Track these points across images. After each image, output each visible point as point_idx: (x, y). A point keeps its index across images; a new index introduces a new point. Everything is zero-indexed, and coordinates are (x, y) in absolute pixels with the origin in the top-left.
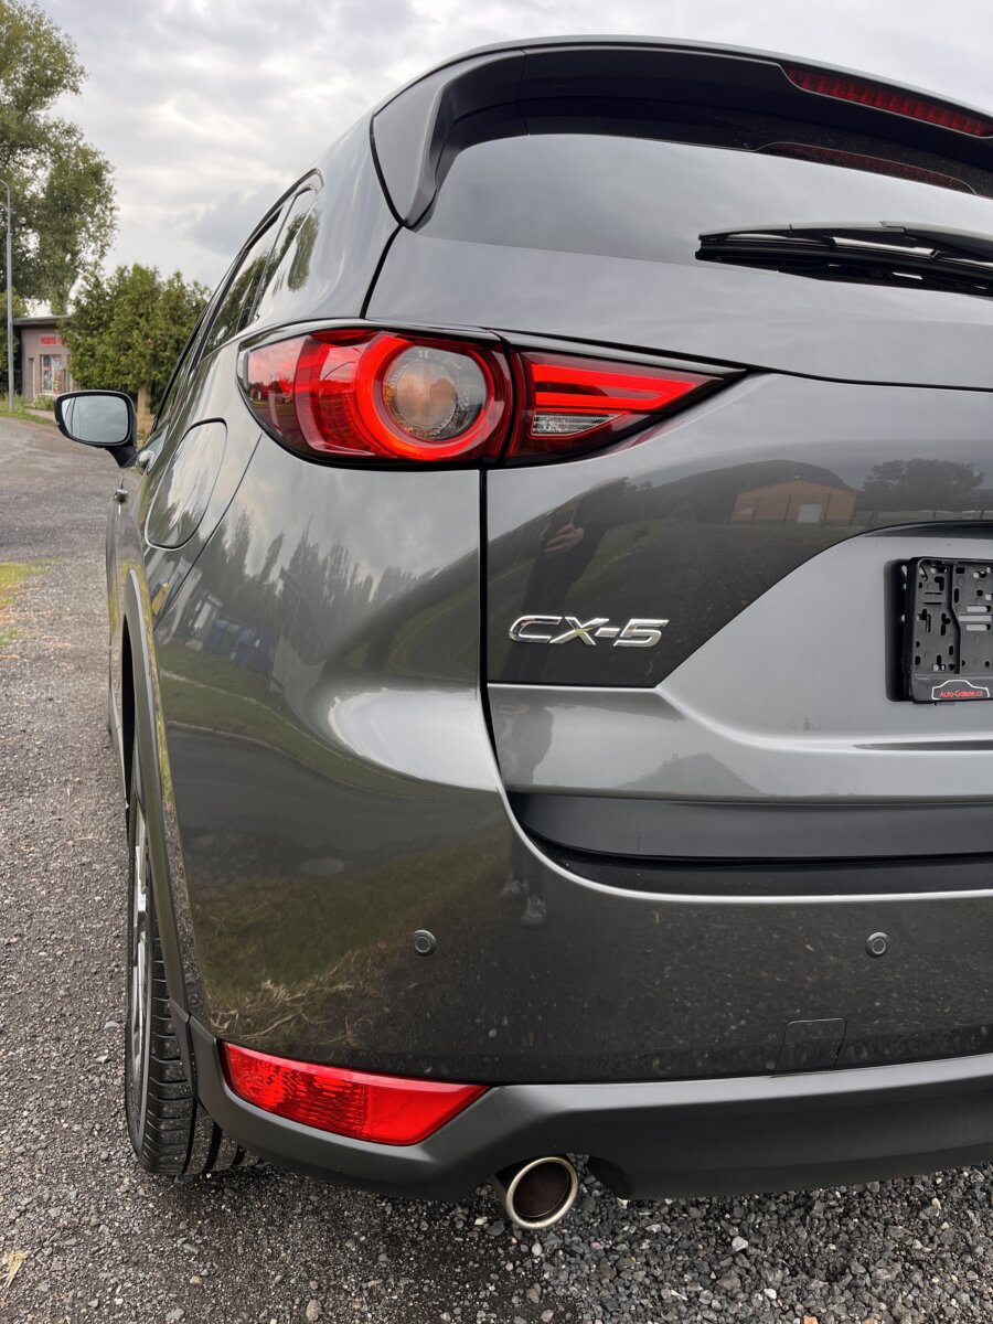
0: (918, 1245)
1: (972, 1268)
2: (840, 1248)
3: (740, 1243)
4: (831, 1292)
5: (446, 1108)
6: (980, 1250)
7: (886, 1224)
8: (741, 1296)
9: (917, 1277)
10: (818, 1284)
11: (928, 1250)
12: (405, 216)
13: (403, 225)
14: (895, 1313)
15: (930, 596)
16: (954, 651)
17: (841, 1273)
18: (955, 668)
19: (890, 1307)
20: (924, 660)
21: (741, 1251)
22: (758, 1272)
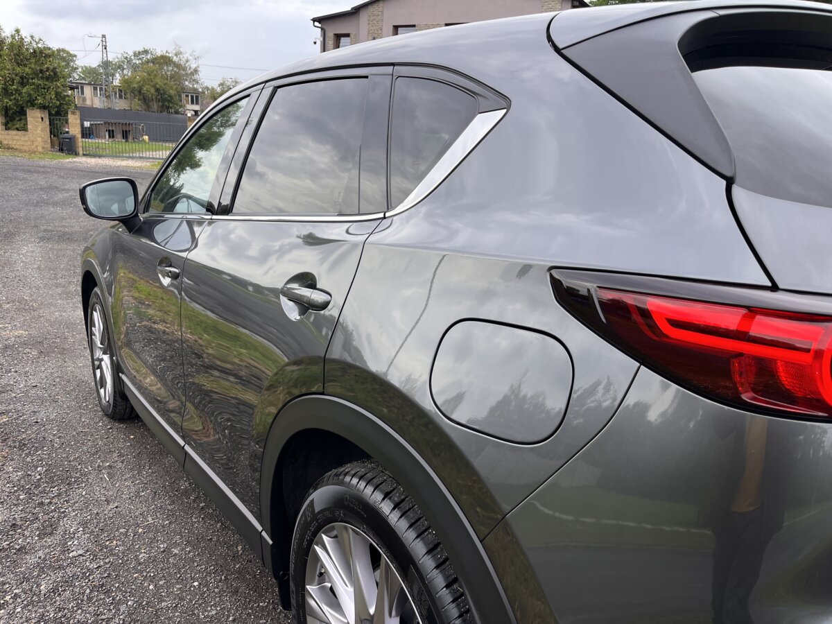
12: (728, 174)
13: (730, 182)
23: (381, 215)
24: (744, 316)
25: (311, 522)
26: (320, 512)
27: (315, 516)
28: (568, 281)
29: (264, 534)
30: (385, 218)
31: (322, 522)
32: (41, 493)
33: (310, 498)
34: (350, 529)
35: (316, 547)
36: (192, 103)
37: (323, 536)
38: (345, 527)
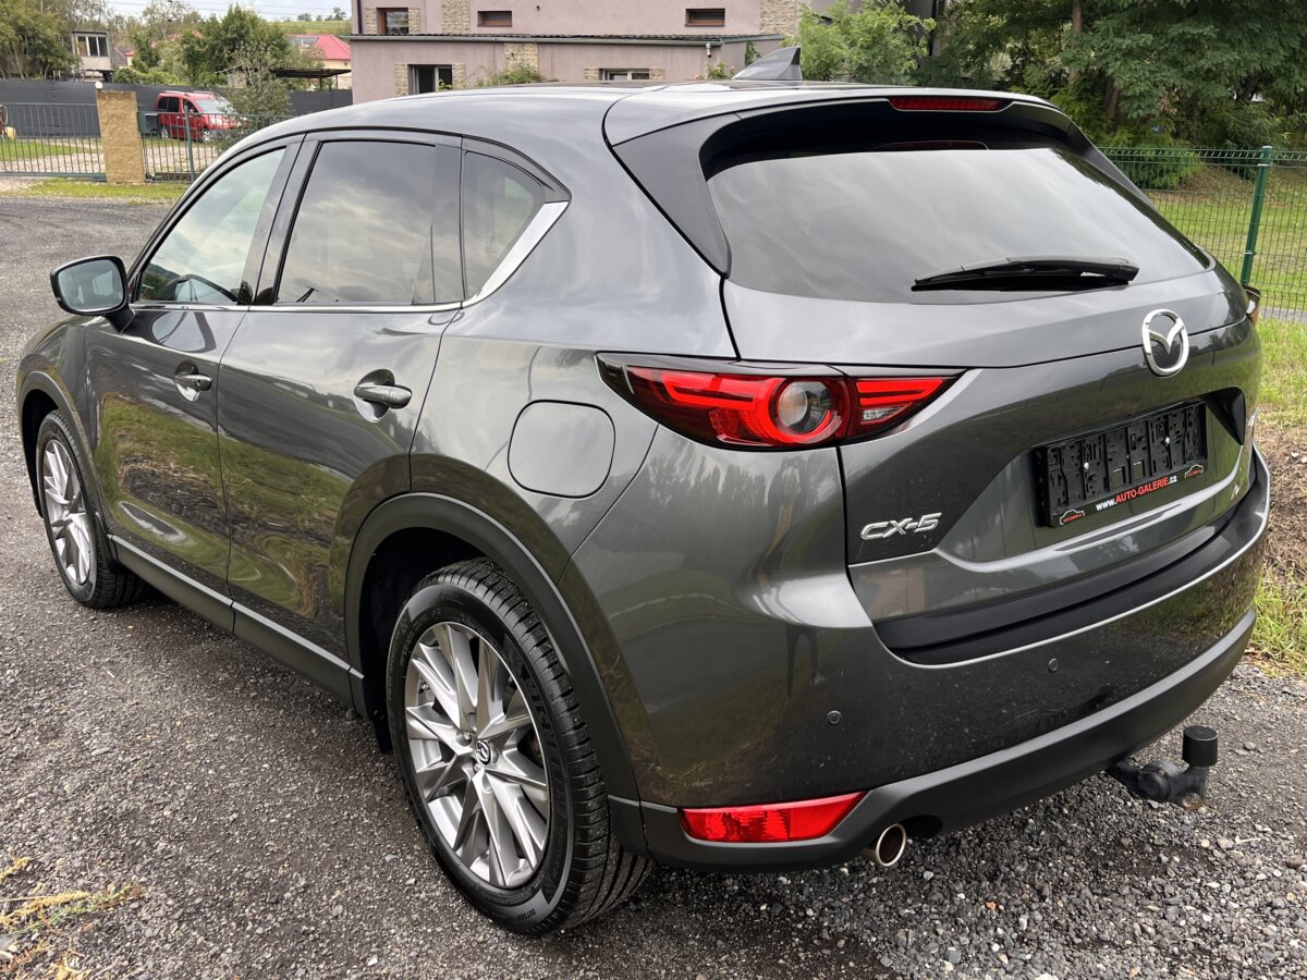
0: (1032, 849)
1: (1067, 853)
2: (987, 861)
3: (928, 875)
4: (995, 886)
5: (840, 811)
6: (1069, 841)
7: (1007, 841)
8: (947, 901)
9: (1040, 865)
10: (985, 884)
11: (1038, 849)
12: (723, 270)
13: (724, 276)
14: (1037, 887)
15: (1053, 468)
16: (1065, 493)
17: (995, 875)
18: (1067, 503)
19: (1032, 885)
20: (1053, 503)
21: (932, 879)
22: (948, 887)
23: (458, 305)
24: (713, 380)
25: (408, 633)
26: (417, 619)
27: (411, 625)
28: (610, 361)
29: (353, 671)
30: (462, 308)
31: (421, 628)
32: (23, 698)
33: (405, 608)
34: (449, 628)
35: (414, 661)
36: (94, 52)
37: (422, 646)
38: (444, 626)
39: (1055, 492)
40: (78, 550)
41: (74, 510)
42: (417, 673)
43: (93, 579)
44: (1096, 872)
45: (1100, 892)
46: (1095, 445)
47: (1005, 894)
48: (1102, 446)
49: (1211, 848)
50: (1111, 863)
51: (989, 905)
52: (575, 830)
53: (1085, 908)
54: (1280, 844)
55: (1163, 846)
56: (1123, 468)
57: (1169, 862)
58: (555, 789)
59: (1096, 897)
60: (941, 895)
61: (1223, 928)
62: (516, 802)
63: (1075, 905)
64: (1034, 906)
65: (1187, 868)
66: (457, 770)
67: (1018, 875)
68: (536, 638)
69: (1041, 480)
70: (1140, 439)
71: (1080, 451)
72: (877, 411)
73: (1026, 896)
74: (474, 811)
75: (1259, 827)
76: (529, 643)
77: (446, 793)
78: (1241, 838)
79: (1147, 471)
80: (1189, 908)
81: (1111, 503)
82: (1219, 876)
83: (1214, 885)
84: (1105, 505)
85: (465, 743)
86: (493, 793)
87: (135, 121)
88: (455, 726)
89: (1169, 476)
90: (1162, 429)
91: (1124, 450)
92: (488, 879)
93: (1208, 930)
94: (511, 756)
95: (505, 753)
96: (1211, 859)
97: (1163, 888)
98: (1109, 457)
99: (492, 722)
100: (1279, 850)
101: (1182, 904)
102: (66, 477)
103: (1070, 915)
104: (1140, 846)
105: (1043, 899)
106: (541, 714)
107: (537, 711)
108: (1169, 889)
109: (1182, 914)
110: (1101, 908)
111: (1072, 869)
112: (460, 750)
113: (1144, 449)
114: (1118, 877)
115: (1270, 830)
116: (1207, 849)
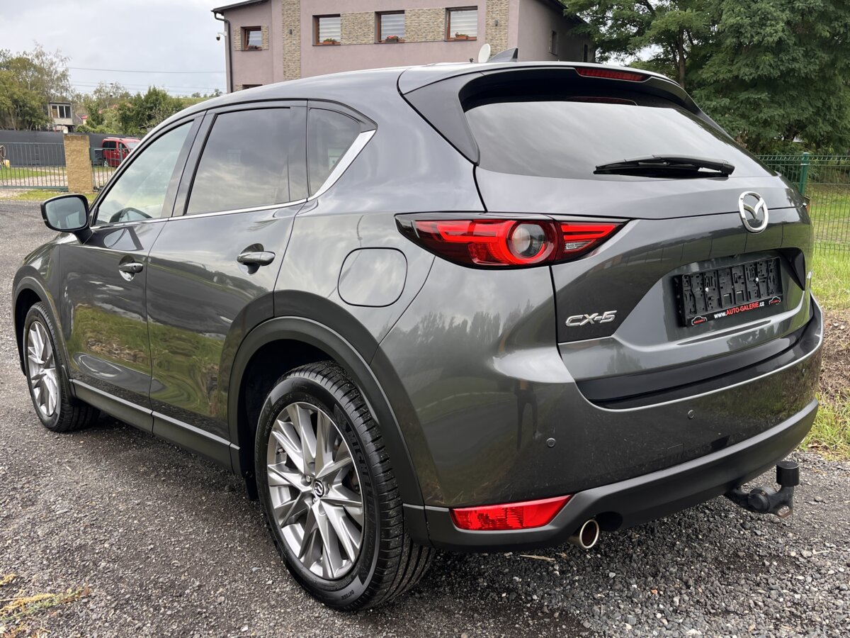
0: (679, 559)
1: (703, 561)
2: (651, 566)
3: (612, 575)
4: (656, 580)
5: (556, 508)
6: (704, 554)
7: (663, 555)
8: (625, 589)
9: (685, 568)
10: (650, 579)
11: (684, 559)
12: (475, 161)
13: (476, 165)
14: (684, 580)
15: (686, 288)
16: (694, 306)
17: (656, 574)
18: (695, 312)
19: (681, 579)
20: (687, 312)
21: (614, 577)
22: (626, 582)
23: (305, 200)
24: (470, 224)
27: (272, 408)
29: (232, 446)
30: (307, 201)
33: (268, 398)
34: (297, 406)
35: (274, 433)
36: (62, 116)
37: (279, 421)
38: (294, 406)
39: (688, 305)
40: (48, 392)
41: (47, 367)
42: (275, 440)
43: (58, 412)
44: (723, 572)
45: (726, 583)
46: (712, 277)
47: (664, 585)
48: (716, 278)
49: (797, 556)
50: (732, 566)
51: (653, 591)
52: (381, 530)
53: (716, 592)
54: (842, 554)
55: (766, 556)
56: (730, 294)
57: (770, 565)
58: (368, 505)
59: (724, 586)
60: (621, 586)
61: (808, 602)
62: (341, 519)
63: (710, 591)
64: (683, 592)
65: (782, 568)
66: (301, 504)
67: (671, 574)
68: (355, 405)
69: (679, 297)
70: (740, 277)
71: (703, 280)
72: (574, 244)
73: (677, 586)
74: (312, 531)
75: (828, 545)
76: (350, 409)
77: (294, 521)
78: (817, 551)
79: (745, 298)
80: (785, 591)
81: (724, 314)
82: (804, 573)
83: (801, 578)
84: (720, 315)
85: (307, 484)
86: (326, 515)
87: (88, 153)
88: (301, 473)
89: (759, 302)
90: (754, 272)
91: (730, 283)
92: (321, 575)
93: (798, 604)
94: (338, 489)
95: (334, 486)
96: (798, 563)
97: (767, 580)
98: (721, 286)
99: (325, 466)
100: (842, 557)
101: (780, 589)
102: (43, 346)
103: (707, 597)
104: (750, 557)
105: (688, 587)
106: (359, 454)
107: (355, 452)
108: (771, 581)
109: (780, 595)
110: (727, 592)
111: (706, 570)
112: (304, 489)
113: (743, 283)
114: (737, 574)
115: (835, 546)
116: (794, 557)
